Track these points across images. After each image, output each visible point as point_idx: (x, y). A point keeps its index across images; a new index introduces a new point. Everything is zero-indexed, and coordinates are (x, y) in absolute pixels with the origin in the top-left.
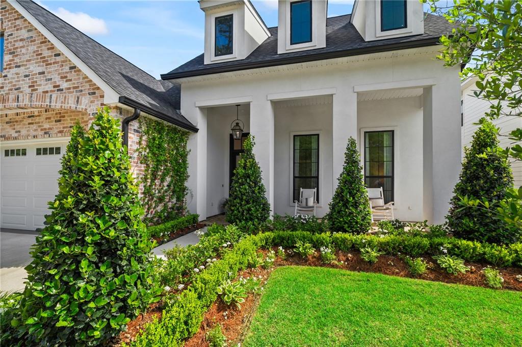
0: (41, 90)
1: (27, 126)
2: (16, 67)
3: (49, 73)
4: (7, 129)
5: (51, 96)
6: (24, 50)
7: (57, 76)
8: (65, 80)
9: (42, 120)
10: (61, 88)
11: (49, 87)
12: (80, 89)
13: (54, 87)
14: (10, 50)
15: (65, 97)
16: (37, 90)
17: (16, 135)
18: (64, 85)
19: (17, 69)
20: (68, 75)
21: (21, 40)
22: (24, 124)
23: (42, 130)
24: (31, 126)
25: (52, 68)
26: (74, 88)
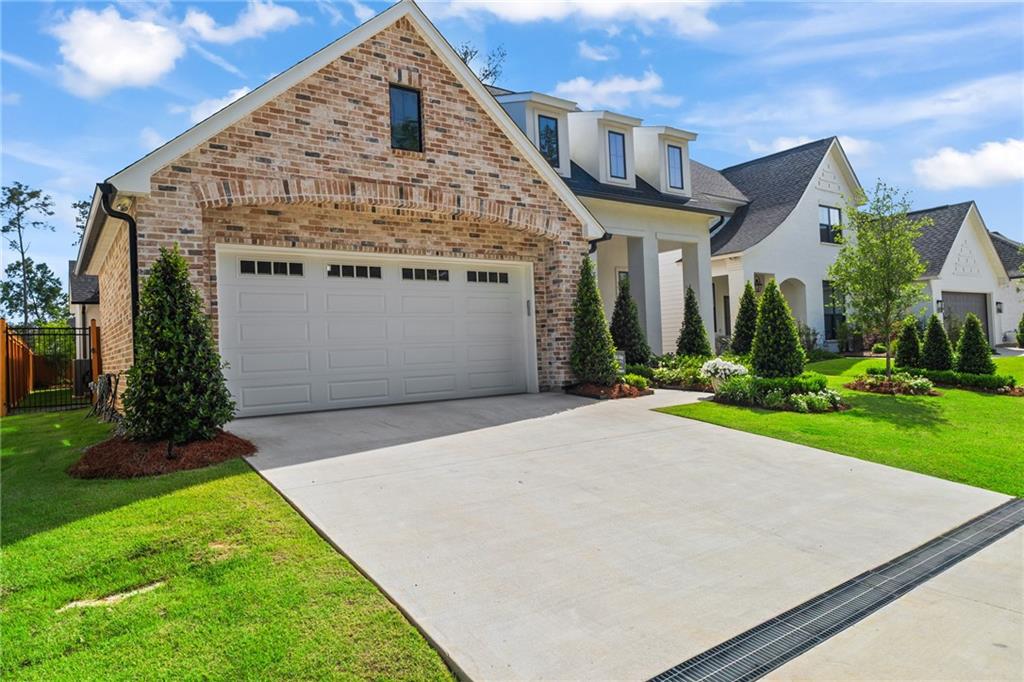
0: (493, 197)
1: (421, 234)
2: (450, 153)
3: (505, 178)
4: (374, 232)
5: (511, 210)
6: (462, 134)
7: (516, 185)
8: (527, 193)
9: (448, 229)
10: (522, 202)
11: (506, 197)
12: (547, 210)
13: (513, 198)
14: (437, 124)
15: (531, 216)
16: (487, 195)
17: (398, 245)
18: (527, 200)
19: (452, 156)
20: (531, 189)
21: (456, 117)
22: (414, 231)
23: (448, 244)
24: (426, 235)
25: (511, 174)
26: (540, 207)
